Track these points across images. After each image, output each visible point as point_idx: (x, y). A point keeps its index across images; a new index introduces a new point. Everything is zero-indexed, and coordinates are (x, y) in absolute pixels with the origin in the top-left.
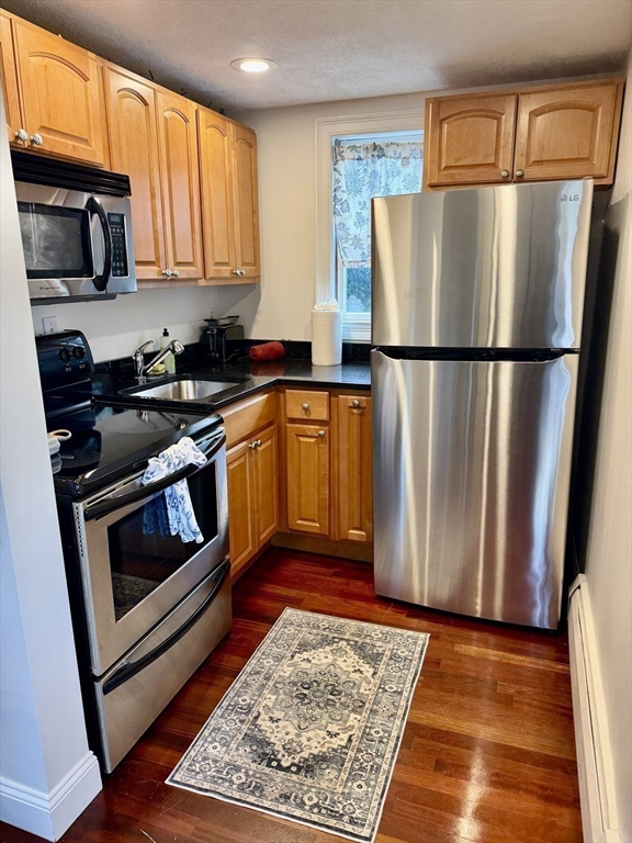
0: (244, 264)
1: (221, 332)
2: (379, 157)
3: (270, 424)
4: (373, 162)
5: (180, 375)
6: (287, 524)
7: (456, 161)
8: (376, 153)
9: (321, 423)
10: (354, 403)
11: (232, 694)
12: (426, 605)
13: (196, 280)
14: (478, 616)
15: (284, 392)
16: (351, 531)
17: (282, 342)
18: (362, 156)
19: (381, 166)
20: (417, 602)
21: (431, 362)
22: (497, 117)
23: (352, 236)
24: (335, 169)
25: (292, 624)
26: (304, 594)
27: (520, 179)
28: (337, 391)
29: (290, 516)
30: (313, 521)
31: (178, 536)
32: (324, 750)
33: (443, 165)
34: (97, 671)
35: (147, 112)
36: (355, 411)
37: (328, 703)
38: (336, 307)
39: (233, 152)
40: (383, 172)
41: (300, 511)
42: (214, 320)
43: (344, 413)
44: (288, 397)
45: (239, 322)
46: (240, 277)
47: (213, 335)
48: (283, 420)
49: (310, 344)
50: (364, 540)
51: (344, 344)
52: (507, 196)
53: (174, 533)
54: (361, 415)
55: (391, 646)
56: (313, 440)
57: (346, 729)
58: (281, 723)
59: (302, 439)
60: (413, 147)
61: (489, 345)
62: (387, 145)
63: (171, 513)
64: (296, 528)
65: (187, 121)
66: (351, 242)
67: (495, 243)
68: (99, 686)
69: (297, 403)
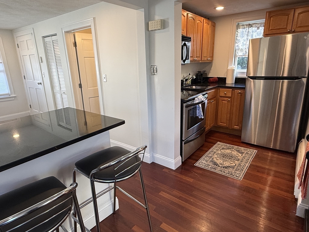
0: (210, 57)
1: (202, 75)
2: (250, 27)
3: (215, 97)
4: (249, 29)
5: (192, 85)
6: (217, 124)
7: (274, 28)
8: (249, 26)
9: (229, 97)
10: (239, 92)
11: (207, 154)
12: (255, 144)
13: (199, 61)
14: (271, 148)
15: (219, 89)
16: (235, 126)
17: (217, 77)
18: (245, 27)
19: (251, 29)
20: (253, 143)
21: (262, 80)
22: (288, 15)
23: (240, 49)
24: (237, 31)
25: (220, 145)
26: (222, 140)
27: (294, 32)
28: (235, 89)
29: (218, 121)
30: (224, 123)
31: (198, 117)
32: (230, 165)
33: (270, 29)
34: (183, 139)
35: (194, 22)
36: (239, 94)
37: (230, 158)
38: (234, 68)
39: (210, 29)
40: (251, 31)
41: (221, 121)
42: (200, 72)
43: (236, 94)
44: (220, 90)
45: (205, 72)
46: (209, 60)
47: (199, 75)
48: (218, 96)
49: (226, 78)
50: (239, 129)
51: (235, 78)
52: (289, 38)
53: (197, 116)
54: (241, 95)
55: (246, 151)
56: (226, 102)
57: (234, 163)
58: (219, 160)
59: (223, 102)
60: (261, 24)
61: (281, 76)
62: (253, 24)
63: (197, 111)
64: (219, 125)
65: (201, 22)
66: (240, 50)
67: (285, 50)
68: (183, 142)
69: (223, 92)
